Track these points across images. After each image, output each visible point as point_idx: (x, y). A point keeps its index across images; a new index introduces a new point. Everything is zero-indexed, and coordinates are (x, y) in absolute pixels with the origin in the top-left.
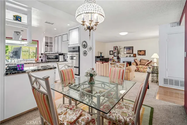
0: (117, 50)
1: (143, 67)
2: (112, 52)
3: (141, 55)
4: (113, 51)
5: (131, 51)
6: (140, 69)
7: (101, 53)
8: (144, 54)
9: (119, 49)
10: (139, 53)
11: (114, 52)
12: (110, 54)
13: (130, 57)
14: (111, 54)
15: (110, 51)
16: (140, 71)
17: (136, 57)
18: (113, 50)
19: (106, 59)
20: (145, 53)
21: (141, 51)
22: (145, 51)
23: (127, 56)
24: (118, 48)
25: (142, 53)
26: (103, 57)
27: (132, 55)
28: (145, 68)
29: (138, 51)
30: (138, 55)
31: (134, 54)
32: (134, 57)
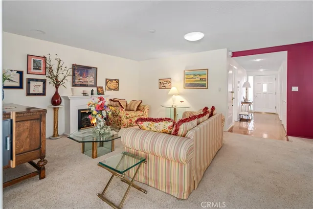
3: (111, 89)
4: (21, 73)
11: (26, 76)
18: (23, 69)
20: (118, 86)
22: (118, 81)
23: (85, 94)
25: (113, 85)
29: (106, 80)
30: (107, 90)
31: (98, 88)
32: (100, 94)
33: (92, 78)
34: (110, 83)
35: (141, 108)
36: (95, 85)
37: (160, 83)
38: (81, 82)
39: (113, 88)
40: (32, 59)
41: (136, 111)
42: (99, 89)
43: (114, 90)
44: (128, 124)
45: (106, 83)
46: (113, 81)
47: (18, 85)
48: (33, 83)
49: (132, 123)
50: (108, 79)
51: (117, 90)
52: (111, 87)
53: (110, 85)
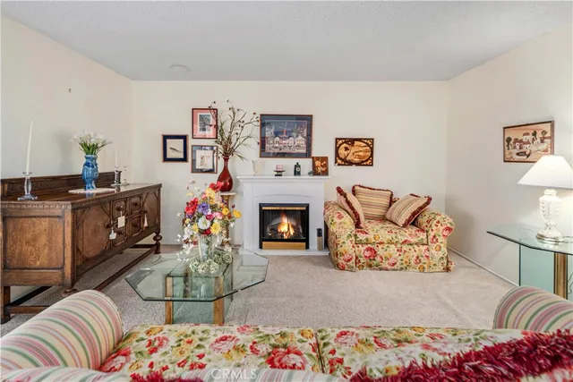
0: (210, 132)
1: (401, 239)
2: (179, 144)
3: (350, 163)
4: (184, 138)
5: (301, 140)
6: (380, 251)
7: (91, 149)
8: (367, 161)
9: (227, 127)
10: (342, 152)
11: (191, 142)
12: (166, 159)
13: (297, 173)
14: (170, 154)
15: (165, 138)
16: (385, 264)
17: (326, 173)
18: (186, 131)
19: (141, 193)
20: (372, 156)
21: (351, 141)
22: (370, 143)
23: (279, 173)
24: (225, 118)
25: (358, 151)
26: (107, 179)
27: (306, 164)
28: (413, 240)
29: (336, 143)
30: (339, 165)
31: (315, 159)
32: (319, 174)
33: (300, 138)
34: (346, 149)
35: (423, 220)
36: (308, 154)
37: (509, 140)
38: (276, 148)
39: (357, 160)
40: (199, 114)
41: (405, 226)
42: (318, 163)
43: (358, 164)
44: (362, 261)
45: (337, 149)
46: (356, 143)
47: (182, 156)
48: (199, 153)
49: (378, 259)
50: (340, 139)
51: (367, 165)
52: (348, 158)
53: (346, 153)
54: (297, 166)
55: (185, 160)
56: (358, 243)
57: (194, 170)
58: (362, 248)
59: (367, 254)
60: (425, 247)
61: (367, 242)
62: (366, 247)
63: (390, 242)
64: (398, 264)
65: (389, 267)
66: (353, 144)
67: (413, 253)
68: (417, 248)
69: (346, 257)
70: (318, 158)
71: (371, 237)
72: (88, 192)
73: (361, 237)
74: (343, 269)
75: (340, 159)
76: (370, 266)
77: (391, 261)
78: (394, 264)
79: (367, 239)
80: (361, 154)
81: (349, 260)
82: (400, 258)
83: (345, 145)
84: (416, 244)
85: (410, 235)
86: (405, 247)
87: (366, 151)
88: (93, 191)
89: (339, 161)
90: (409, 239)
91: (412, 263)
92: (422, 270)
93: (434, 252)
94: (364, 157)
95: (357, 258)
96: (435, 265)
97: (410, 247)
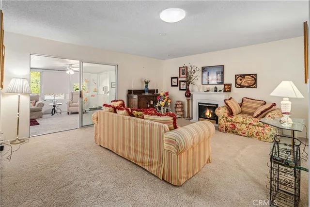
0: (185, 76)
1: (248, 122)
2: (175, 80)
3: (243, 87)
5: (219, 77)
6: (238, 126)
7: (147, 83)
8: (254, 85)
9: (190, 73)
10: (238, 81)
11: (179, 79)
12: (172, 86)
13: (216, 91)
14: (173, 84)
15: (172, 78)
16: (240, 133)
17: (230, 91)
21: (243, 76)
22: (254, 77)
23: (208, 91)
24: (189, 70)
26: (151, 91)
27: (221, 87)
29: (236, 77)
30: (237, 87)
31: (225, 85)
32: (226, 92)
34: (241, 80)
36: (222, 83)
39: (247, 85)
40: (181, 69)
41: (256, 117)
42: (226, 87)
43: (247, 87)
44: (229, 129)
45: (236, 80)
46: (246, 77)
47: (176, 84)
48: (182, 83)
49: (236, 129)
50: (237, 75)
51: (253, 88)
52: (242, 84)
53: (241, 82)
54: (216, 88)
55: (177, 86)
56: (228, 121)
57: (180, 89)
58: (229, 123)
59: (231, 126)
60: (262, 128)
61: (231, 121)
62: (230, 123)
63: (243, 123)
64: (246, 134)
65: (242, 134)
66: (244, 78)
67: (255, 130)
68: (257, 127)
69: (221, 126)
70: (227, 85)
71: (233, 119)
72: (146, 94)
73: (229, 118)
74: (221, 131)
75: (238, 84)
76: (233, 132)
77: (243, 131)
78: (244, 133)
79: (231, 120)
80: (249, 82)
81: (222, 127)
82: (248, 131)
83: (240, 78)
84: (257, 126)
85: (254, 121)
86: (250, 127)
87: (252, 80)
88: (147, 94)
89: (237, 86)
90: (253, 123)
91: (254, 134)
92: (260, 139)
93: (267, 131)
94: (251, 83)
95: (226, 127)
96: (267, 138)
97: (253, 127)
